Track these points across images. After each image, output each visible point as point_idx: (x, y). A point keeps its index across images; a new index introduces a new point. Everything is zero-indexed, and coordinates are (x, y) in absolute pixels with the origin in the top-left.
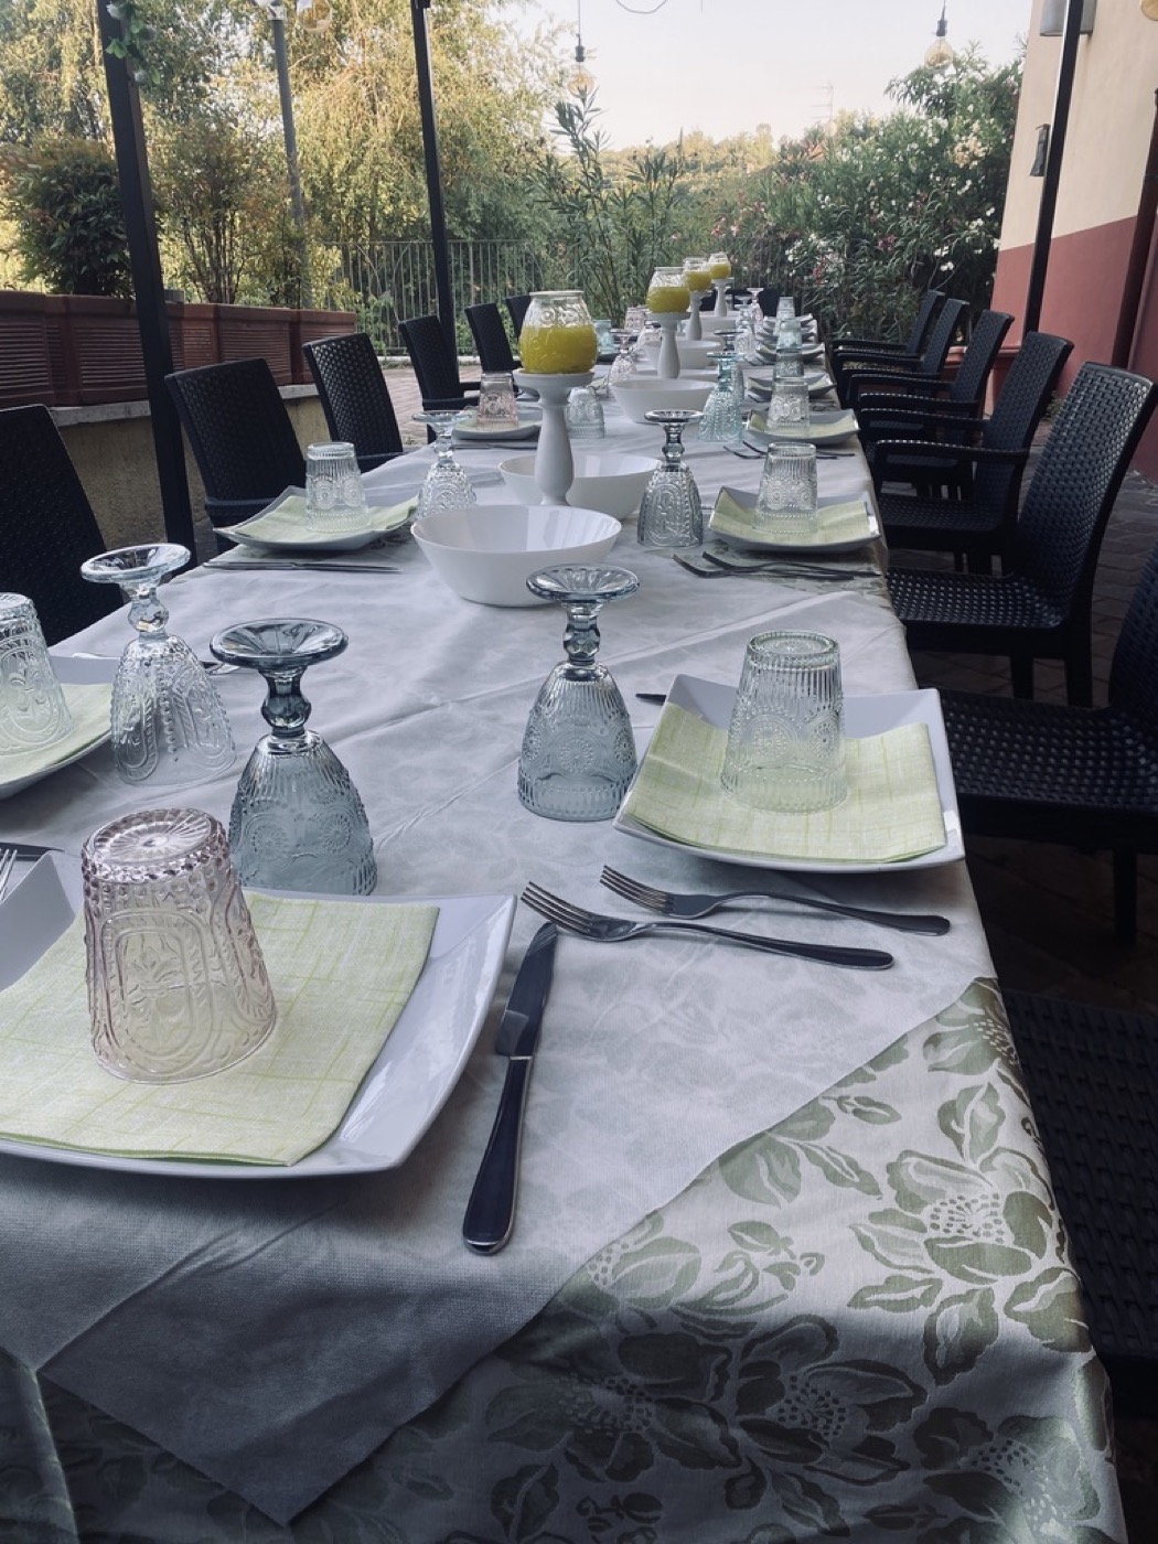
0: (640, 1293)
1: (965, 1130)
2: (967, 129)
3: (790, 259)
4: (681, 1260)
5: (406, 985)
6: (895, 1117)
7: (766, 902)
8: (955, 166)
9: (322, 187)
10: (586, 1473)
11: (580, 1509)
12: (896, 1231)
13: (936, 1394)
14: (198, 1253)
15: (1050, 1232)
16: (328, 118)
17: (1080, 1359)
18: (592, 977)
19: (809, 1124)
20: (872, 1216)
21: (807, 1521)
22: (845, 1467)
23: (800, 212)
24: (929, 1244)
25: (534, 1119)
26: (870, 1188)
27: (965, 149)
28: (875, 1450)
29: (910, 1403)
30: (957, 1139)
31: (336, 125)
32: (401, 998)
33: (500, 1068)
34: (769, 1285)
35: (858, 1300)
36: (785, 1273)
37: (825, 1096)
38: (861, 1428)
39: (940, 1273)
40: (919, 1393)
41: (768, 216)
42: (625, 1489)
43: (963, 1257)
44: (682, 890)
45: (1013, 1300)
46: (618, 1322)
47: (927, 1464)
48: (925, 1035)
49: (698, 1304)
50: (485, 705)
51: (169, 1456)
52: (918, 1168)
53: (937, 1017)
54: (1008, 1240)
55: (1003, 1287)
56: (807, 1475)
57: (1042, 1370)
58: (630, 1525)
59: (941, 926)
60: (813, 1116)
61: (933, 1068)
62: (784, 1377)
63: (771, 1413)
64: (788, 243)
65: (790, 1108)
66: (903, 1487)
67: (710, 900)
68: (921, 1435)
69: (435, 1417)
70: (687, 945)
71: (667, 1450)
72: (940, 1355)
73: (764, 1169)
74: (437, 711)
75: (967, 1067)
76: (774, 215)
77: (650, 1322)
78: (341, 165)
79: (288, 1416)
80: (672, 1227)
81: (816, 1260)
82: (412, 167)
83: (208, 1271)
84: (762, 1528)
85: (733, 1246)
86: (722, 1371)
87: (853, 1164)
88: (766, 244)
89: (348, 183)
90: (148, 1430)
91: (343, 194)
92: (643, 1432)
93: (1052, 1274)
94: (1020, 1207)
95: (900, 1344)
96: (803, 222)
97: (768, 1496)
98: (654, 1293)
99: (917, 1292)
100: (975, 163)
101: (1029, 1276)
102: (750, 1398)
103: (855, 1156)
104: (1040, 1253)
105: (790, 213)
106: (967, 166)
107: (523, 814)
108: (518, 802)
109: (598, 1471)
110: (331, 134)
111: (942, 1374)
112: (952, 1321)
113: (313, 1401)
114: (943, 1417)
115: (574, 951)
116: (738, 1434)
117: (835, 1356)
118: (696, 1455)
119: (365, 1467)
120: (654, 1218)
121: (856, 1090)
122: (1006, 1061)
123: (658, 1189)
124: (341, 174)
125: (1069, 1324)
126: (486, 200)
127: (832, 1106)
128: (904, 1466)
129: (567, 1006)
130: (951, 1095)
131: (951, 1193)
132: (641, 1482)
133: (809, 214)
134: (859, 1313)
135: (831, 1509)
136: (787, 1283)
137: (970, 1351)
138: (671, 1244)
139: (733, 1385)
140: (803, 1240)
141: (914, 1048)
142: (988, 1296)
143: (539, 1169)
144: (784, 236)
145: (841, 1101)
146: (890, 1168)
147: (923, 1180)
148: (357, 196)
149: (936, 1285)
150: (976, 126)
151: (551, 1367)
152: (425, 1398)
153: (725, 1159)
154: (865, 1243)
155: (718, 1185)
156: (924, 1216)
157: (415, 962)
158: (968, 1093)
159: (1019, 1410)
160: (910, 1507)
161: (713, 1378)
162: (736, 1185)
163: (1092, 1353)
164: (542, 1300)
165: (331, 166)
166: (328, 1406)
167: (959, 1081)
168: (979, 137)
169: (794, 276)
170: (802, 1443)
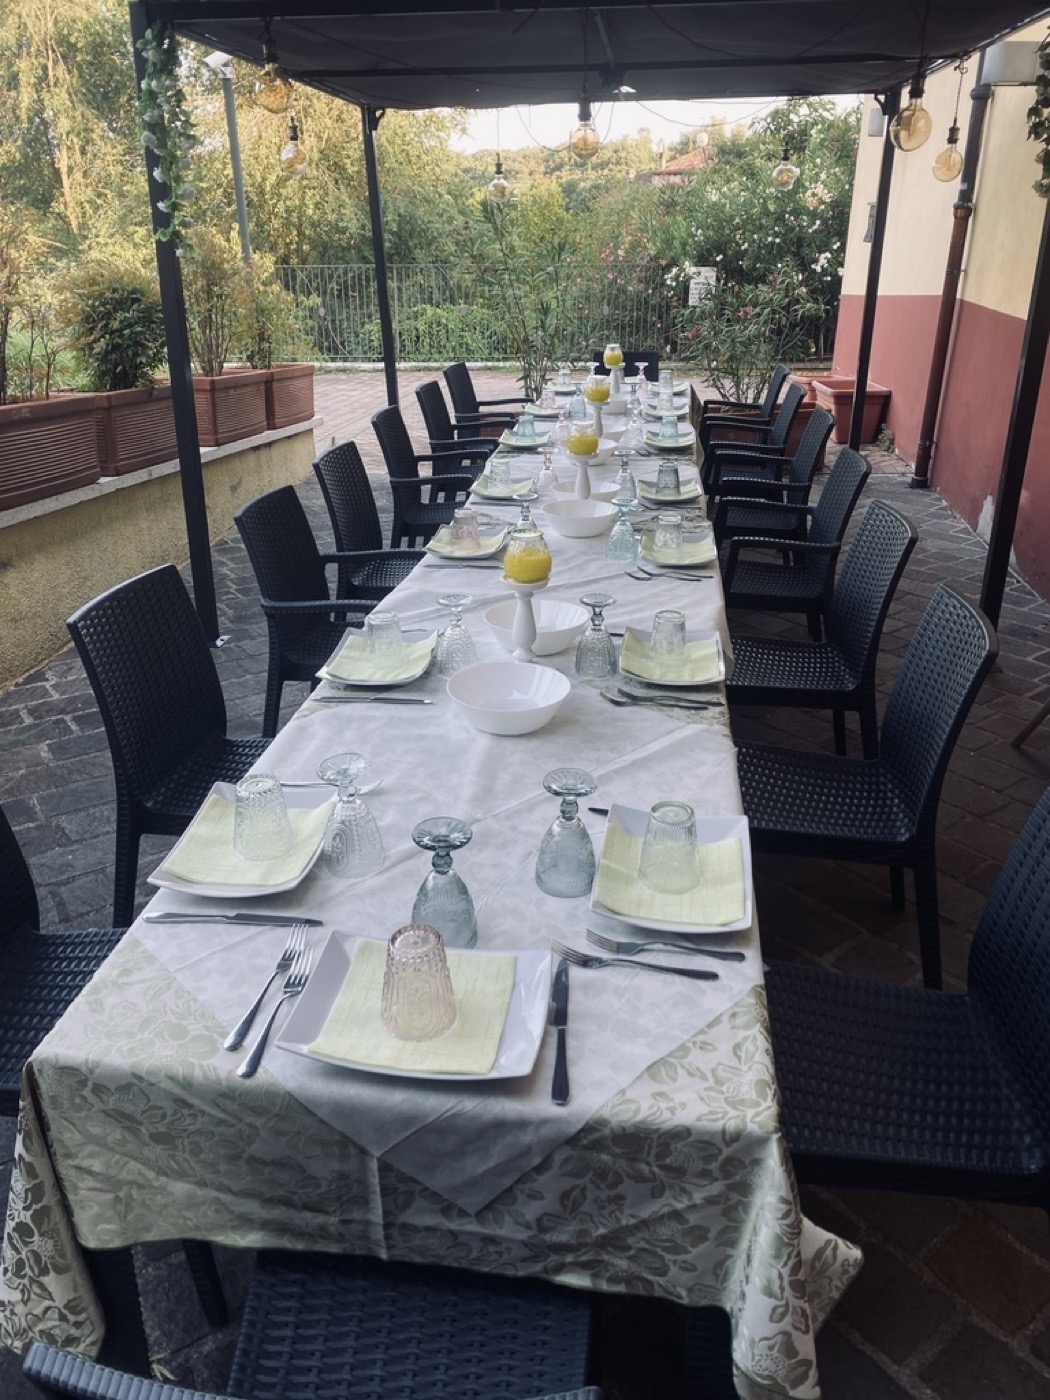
0: (620, 1119)
1: (743, 1055)
2: (815, 179)
3: (668, 282)
4: (634, 1107)
5: (508, 994)
6: (715, 1049)
7: (661, 946)
8: (805, 208)
9: (256, 199)
10: (598, 1187)
11: (595, 1201)
12: (713, 1094)
13: (726, 1152)
14: (451, 1109)
15: (770, 1093)
16: (260, 137)
17: (775, 1137)
18: (586, 987)
19: (681, 1053)
20: (705, 1089)
21: (680, 1202)
22: (695, 1181)
23: (676, 243)
24: (726, 1099)
25: (570, 1053)
26: (704, 1077)
27: (814, 195)
28: (705, 1174)
29: (717, 1156)
30: (739, 1058)
31: (268, 144)
32: (507, 1000)
33: (554, 1031)
34: (666, 1115)
35: (699, 1119)
36: (672, 1110)
37: (688, 1041)
38: (700, 1166)
39: (728, 1108)
40: (721, 1151)
41: (649, 245)
42: (612, 1193)
43: (736, 1103)
44: (623, 939)
45: (754, 1117)
46: (612, 1130)
47: (725, 1178)
48: (730, 1013)
49: (641, 1122)
50: (508, 818)
51: (427, 1189)
52: (724, 1071)
53: (736, 1004)
54: (754, 1097)
55: (750, 1113)
56: (682, 1185)
57: (762, 1141)
58: (613, 1207)
59: (740, 957)
60: (683, 1050)
61: (733, 1028)
62: (672, 1147)
63: (668, 1161)
64: (667, 269)
65: (674, 1046)
66: (716, 1188)
67: (637, 945)
68: (723, 1166)
69: (540, 1169)
70: (627, 970)
71: (629, 1176)
72: (727, 1137)
73: (664, 1073)
74: (483, 823)
75: (746, 1027)
76: (654, 244)
77: (624, 1129)
78: (272, 179)
79: (481, 1169)
80: (629, 1095)
81: (683, 1105)
82: (337, 182)
83: (455, 1116)
84: (664, 1206)
85: (653, 1101)
86: (650, 1146)
87: (698, 1069)
88: (648, 269)
89: (279, 195)
90: (420, 1178)
91: (275, 206)
92: (620, 1171)
93: (769, 1108)
94: (761, 1084)
95: (713, 1134)
96: (679, 251)
97: (667, 1193)
98: (625, 1118)
99: (720, 1116)
100: (823, 207)
101: (761, 1108)
102: (660, 1156)
103: (700, 1066)
104: (765, 1100)
105: (668, 243)
106: (816, 209)
107: (539, 894)
108: (536, 886)
109: (602, 1186)
110: (263, 152)
111: (728, 1144)
112: (732, 1125)
113: (492, 1163)
114: (729, 1160)
115: (576, 973)
116: (656, 1169)
117: (691, 1139)
118: (640, 1178)
119: (510, 1190)
120: (623, 1092)
121: (701, 1038)
122: (762, 1025)
123: (624, 1080)
124: (272, 187)
125: (772, 1124)
126: (401, 211)
127: (691, 1045)
128: (716, 1179)
129: (576, 1002)
130: (739, 1039)
131: (735, 1079)
132: (621, 1189)
133: (684, 245)
134: (699, 1124)
135: (690, 1196)
136: (673, 1113)
137: (736, 1137)
138: (629, 1101)
139: (654, 1152)
140: (679, 1098)
141: (725, 1019)
142: (745, 1116)
143: (574, 1073)
144: (663, 262)
145: (694, 1043)
146: (713, 1071)
147: (723, 1075)
148: (288, 207)
149: (727, 1113)
150: (823, 176)
151: (586, 1148)
152: (537, 1160)
153: (649, 1067)
154: (702, 1099)
155: (646, 1077)
156: (724, 1088)
157: (509, 983)
158: (745, 1039)
159: (756, 1156)
160: (719, 1196)
161: (646, 1149)
162: (653, 1078)
163: (780, 1134)
164: (583, 1123)
165: (264, 179)
166: (497, 1166)
167: (742, 1033)
168: (825, 186)
169: (672, 297)
170: (678, 1172)
